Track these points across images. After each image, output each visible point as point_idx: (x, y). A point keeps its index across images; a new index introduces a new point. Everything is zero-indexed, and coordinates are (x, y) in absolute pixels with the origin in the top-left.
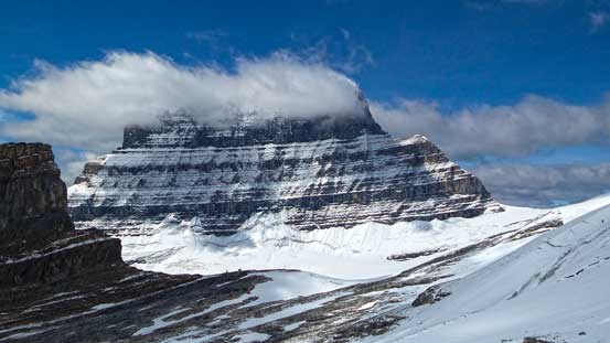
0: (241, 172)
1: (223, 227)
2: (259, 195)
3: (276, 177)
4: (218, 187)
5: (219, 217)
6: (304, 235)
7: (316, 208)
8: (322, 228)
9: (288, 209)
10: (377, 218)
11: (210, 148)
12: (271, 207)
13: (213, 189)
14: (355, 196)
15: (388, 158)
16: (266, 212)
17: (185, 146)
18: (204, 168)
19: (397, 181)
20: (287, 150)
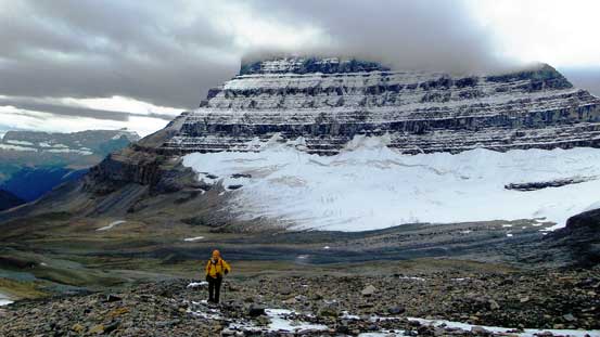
0: (345, 96)
1: (327, 147)
2: (362, 118)
3: (380, 101)
4: (326, 110)
5: (322, 137)
6: (408, 159)
7: (420, 132)
8: (427, 152)
9: (391, 132)
10: (486, 144)
11: (317, 74)
12: (369, 130)
13: (319, 111)
14: (463, 122)
15: (498, 85)
16: (368, 135)
17: (295, 71)
18: (311, 91)
19: (510, 107)
20: (390, 77)
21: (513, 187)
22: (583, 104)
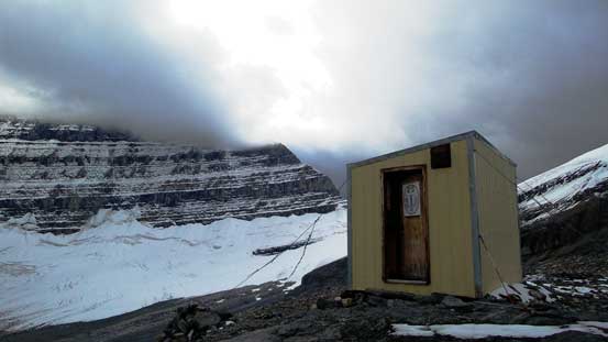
0: (88, 166)
1: (64, 225)
2: (108, 191)
3: (128, 173)
4: (61, 181)
5: (58, 213)
6: (160, 232)
7: (172, 204)
8: (179, 224)
9: (140, 205)
10: (235, 213)
11: (52, 141)
12: (116, 204)
13: (54, 183)
14: (212, 193)
15: (242, 159)
16: (115, 208)
17: (21, 137)
18: (44, 161)
19: (253, 180)
20: (139, 148)
21: (259, 252)
22: (309, 177)
